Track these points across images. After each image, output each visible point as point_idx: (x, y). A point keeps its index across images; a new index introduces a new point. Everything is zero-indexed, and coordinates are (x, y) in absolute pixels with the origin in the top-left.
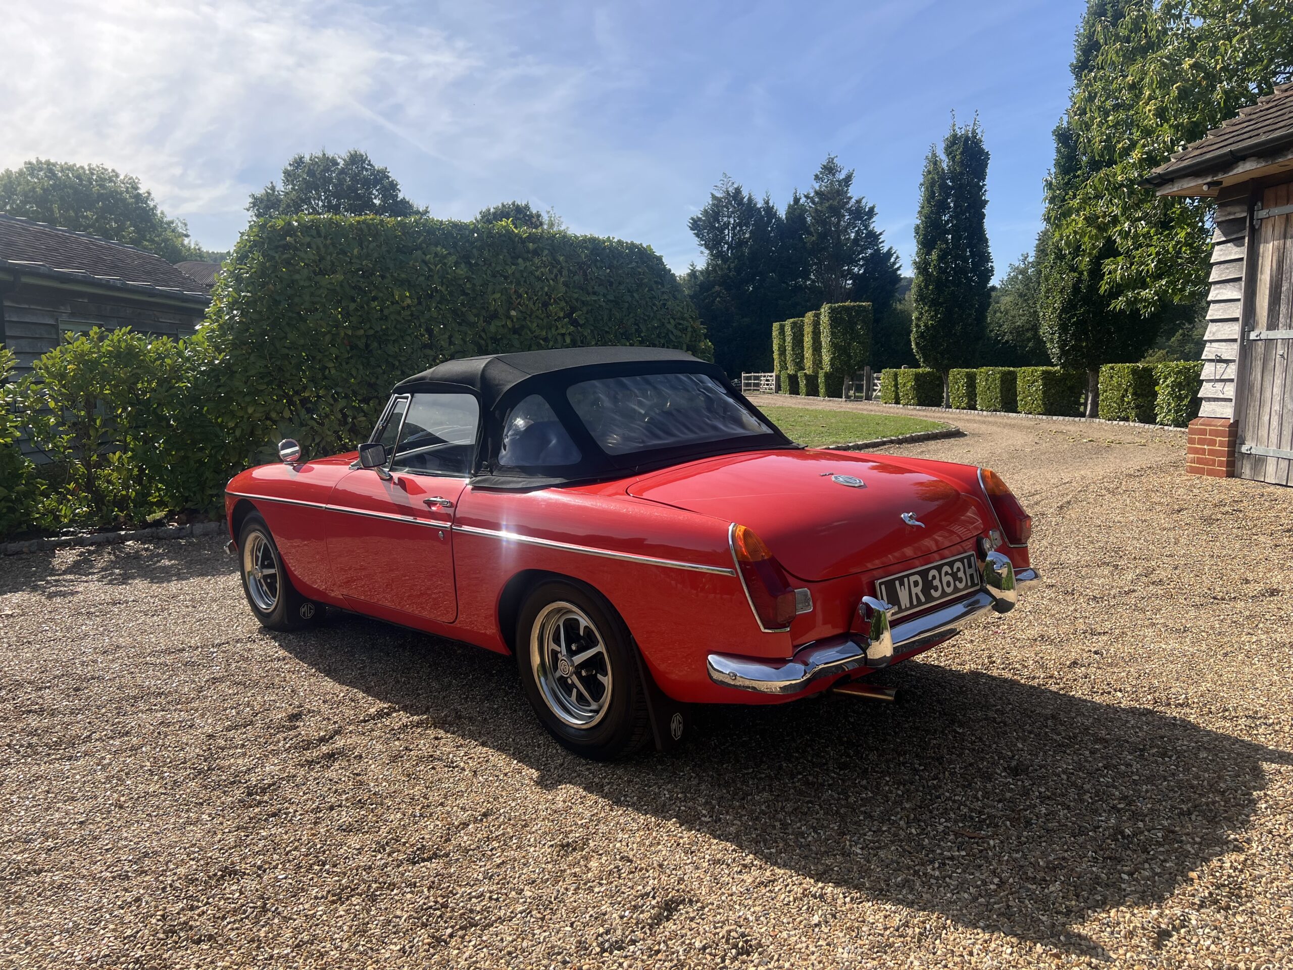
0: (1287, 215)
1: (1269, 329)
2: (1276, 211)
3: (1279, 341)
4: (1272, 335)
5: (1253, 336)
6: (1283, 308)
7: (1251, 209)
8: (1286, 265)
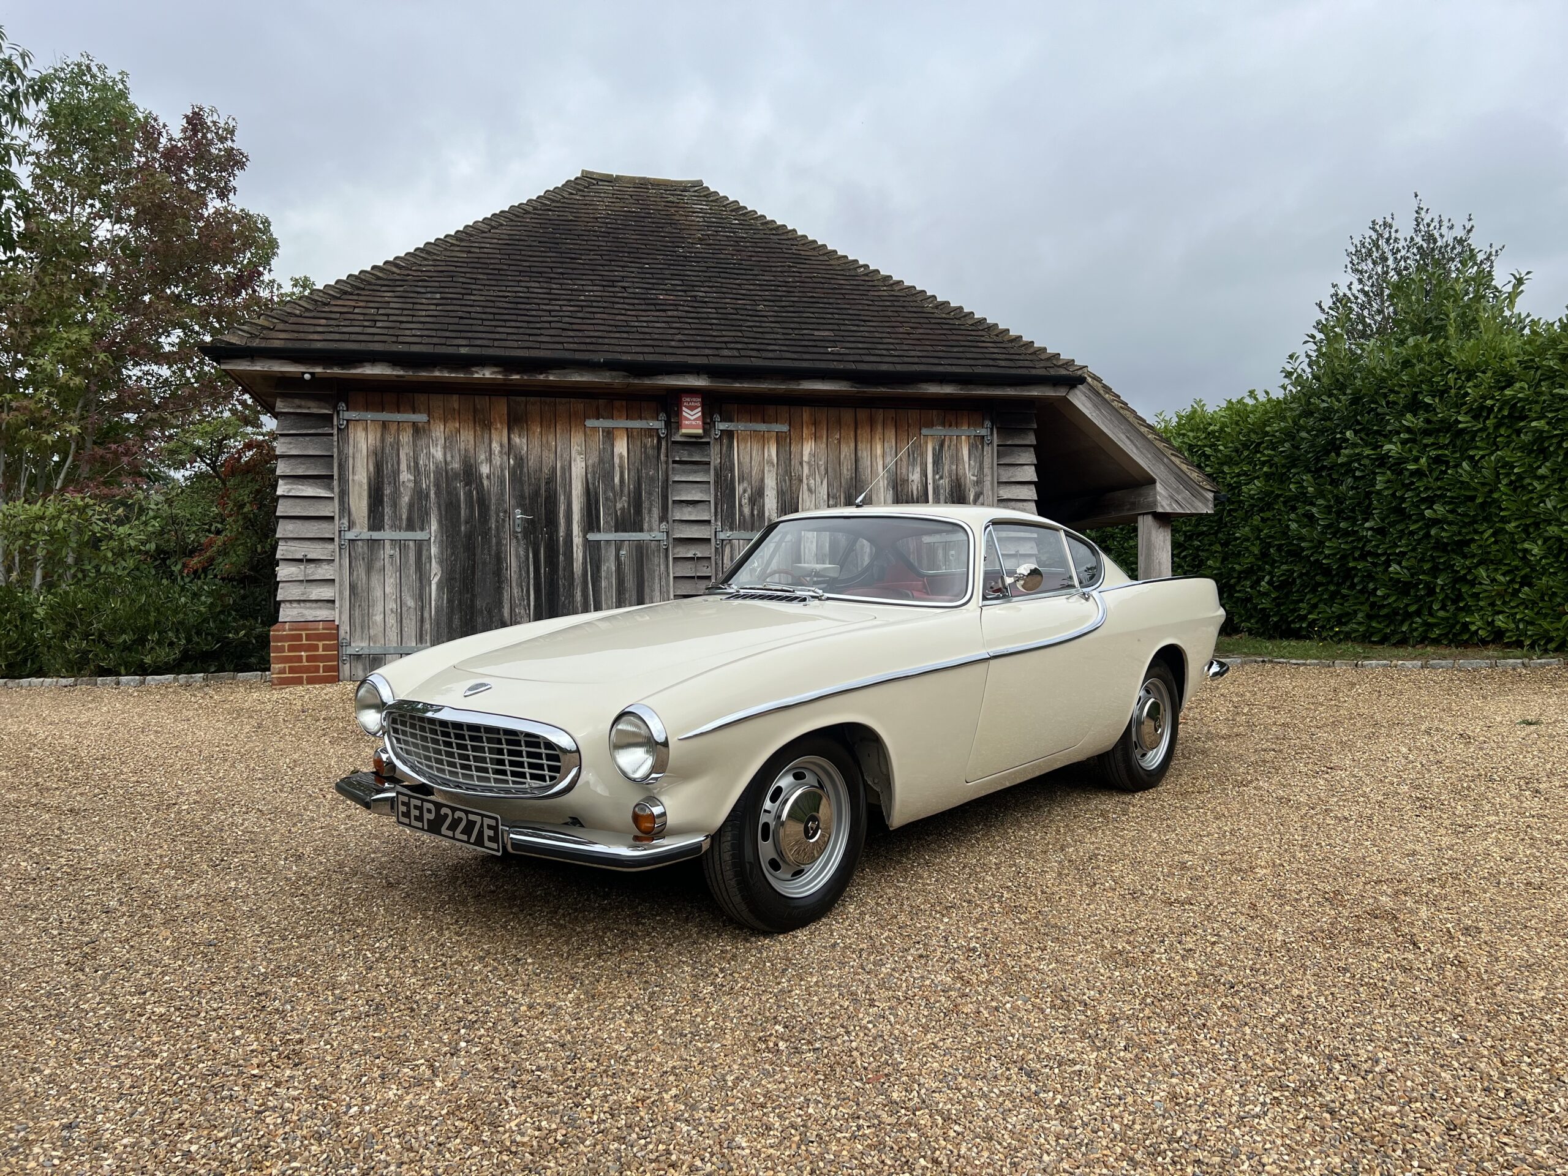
0: (384, 422)
1: (369, 530)
2: (369, 416)
3: (387, 543)
4: (376, 535)
5: (350, 535)
6: (387, 510)
7: (335, 408)
8: (387, 470)
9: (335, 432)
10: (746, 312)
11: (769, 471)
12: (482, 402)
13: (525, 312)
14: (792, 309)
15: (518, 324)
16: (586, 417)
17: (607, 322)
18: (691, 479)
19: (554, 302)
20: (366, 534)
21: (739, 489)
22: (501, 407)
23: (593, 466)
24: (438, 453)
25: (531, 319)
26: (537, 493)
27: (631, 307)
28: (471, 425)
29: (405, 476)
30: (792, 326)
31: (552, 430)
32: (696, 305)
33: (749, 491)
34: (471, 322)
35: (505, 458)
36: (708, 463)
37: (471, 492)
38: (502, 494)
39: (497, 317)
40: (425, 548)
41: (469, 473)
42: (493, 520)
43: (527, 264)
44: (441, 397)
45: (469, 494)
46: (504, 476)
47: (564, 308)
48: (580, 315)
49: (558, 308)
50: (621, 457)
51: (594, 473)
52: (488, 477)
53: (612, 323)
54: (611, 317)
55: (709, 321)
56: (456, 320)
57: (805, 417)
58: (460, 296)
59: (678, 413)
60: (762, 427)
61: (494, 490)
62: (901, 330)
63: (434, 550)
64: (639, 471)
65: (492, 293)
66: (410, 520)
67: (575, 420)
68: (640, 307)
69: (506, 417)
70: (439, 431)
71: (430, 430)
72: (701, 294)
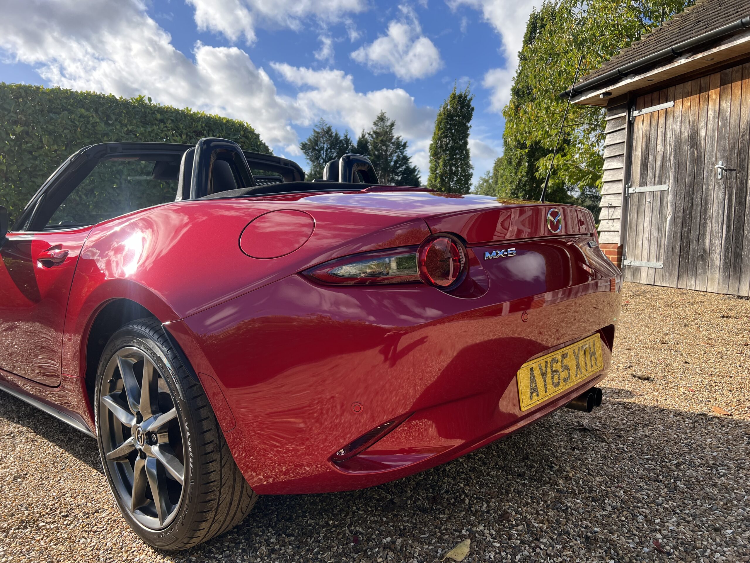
0: (651, 113)
2: (645, 111)
3: (647, 194)
4: (643, 189)
5: (631, 191)
6: (650, 172)
7: (628, 111)
8: (651, 145)
12: (704, 81)
20: (639, 189)
22: (716, 78)
24: (677, 127)
29: (660, 148)
35: (717, 120)
38: (712, 151)
40: (666, 195)
41: (694, 139)
42: (705, 172)
44: (682, 85)
45: (692, 154)
46: (714, 136)
52: (705, 139)
61: (708, 147)
63: (670, 197)
66: (659, 177)
69: (719, 89)
70: (679, 111)
71: (674, 112)
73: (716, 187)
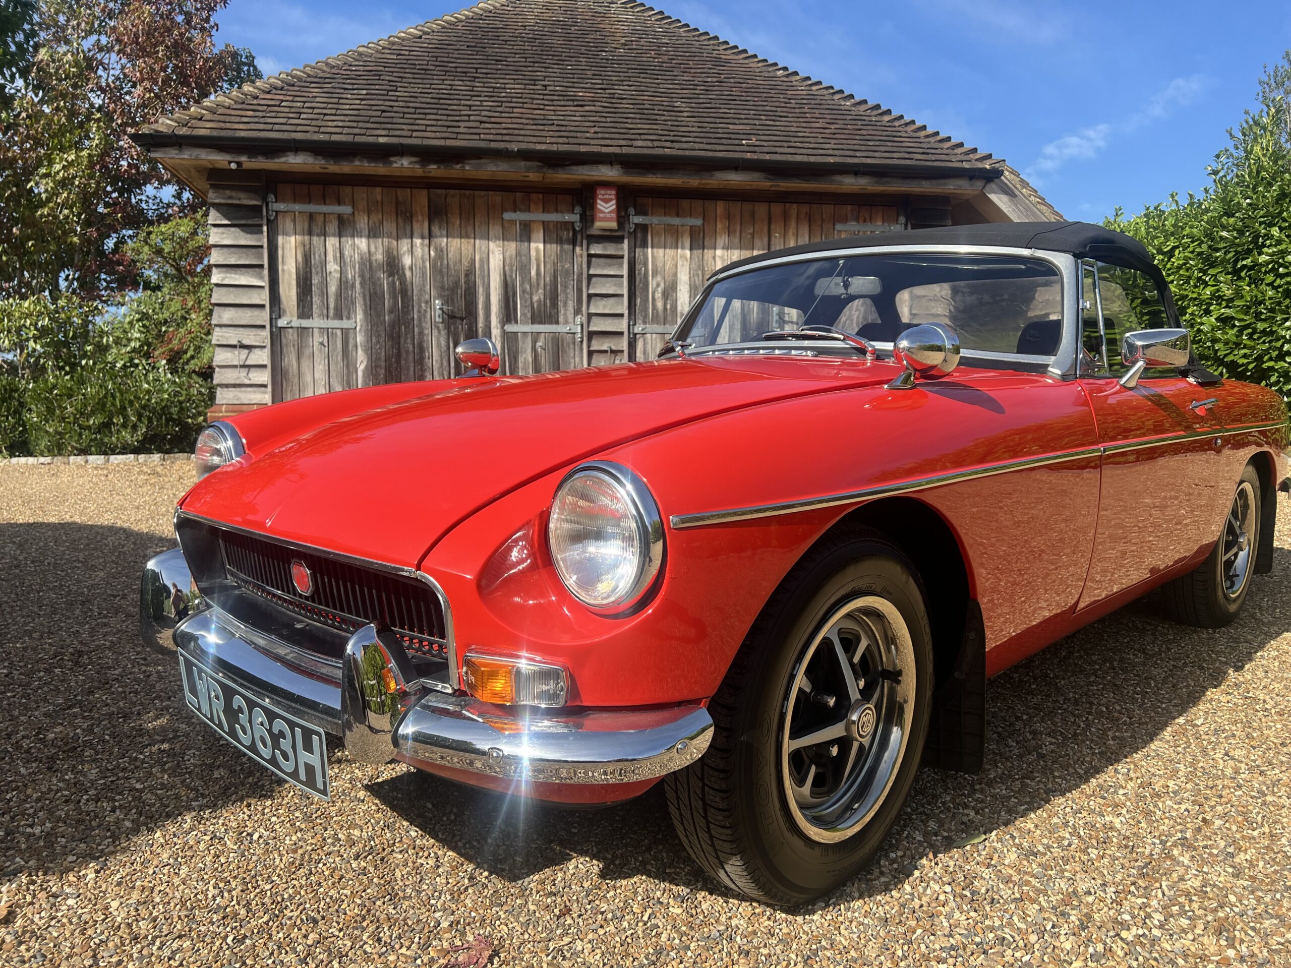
0: (311, 214)
1: (300, 317)
2: (297, 207)
3: (316, 331)
4: (305, 323)
5: (282, 323)
6: (316, 300)
7: (265, 199)
8: (315, 260)
9: (265, 222)
10: (663, 108)
11: (683, 265)
12: (404, 194)
13: (446, 107)
14: (709, 105)
15: (438, 117)
16: (504, 210)
17: (524, 116)
18: (605, 272)
19: (475, 98)
20: (296, 323)
21: (652, 284)
22: (422, 198)
23: (511, 259)
24: (363, 245)
25: (452, 113)
26: (457, 284)
27: (550, 103)
28: (394, 215)
29: (333, 267)
30: (708, 120)
31: (471, 222)
32: (614, 101)
33: (662, 285)
34: (392, 114)
35: (427, 249)
36: (622, 257)
37: (394, 283)
38: (424, 286)
39: (418, 111)
40: (351, 336)
41: (393, 265)
42: (415, 311)
43: (454, 65)
44: (365, 189)
45: (392, 285)
46: (425, 267)
47: (485, 103)
48: (499, 109)
49: (479, 103)
50: (537, 250)
51: (511, 265)
52: (411, 269)
53: (531, 116)
54: (529, 111)
55: (625, 115)
56: (379, 113)
57: (720, 210)
58: (385, 92)
59: (593, 206)
60: (676, 221)
61: (417, 281)
62: (817, 125)
63: (360, 339)
64: (555, 264)
65: (416, 90)
66: (336, 308)
67: (493, 213)
68: (559, 103)
69: (426, 209)
70: (362, 222)
71: (354, 222)
72: (620, 92)
73: (435, 332)
